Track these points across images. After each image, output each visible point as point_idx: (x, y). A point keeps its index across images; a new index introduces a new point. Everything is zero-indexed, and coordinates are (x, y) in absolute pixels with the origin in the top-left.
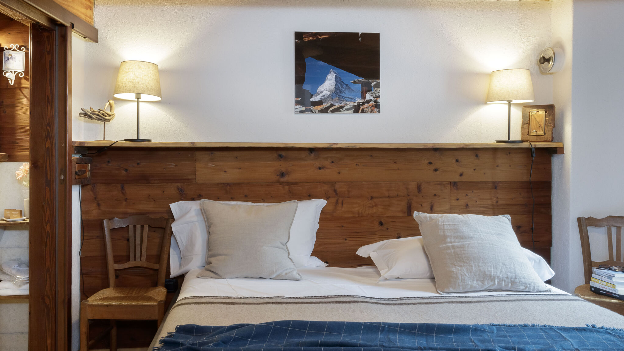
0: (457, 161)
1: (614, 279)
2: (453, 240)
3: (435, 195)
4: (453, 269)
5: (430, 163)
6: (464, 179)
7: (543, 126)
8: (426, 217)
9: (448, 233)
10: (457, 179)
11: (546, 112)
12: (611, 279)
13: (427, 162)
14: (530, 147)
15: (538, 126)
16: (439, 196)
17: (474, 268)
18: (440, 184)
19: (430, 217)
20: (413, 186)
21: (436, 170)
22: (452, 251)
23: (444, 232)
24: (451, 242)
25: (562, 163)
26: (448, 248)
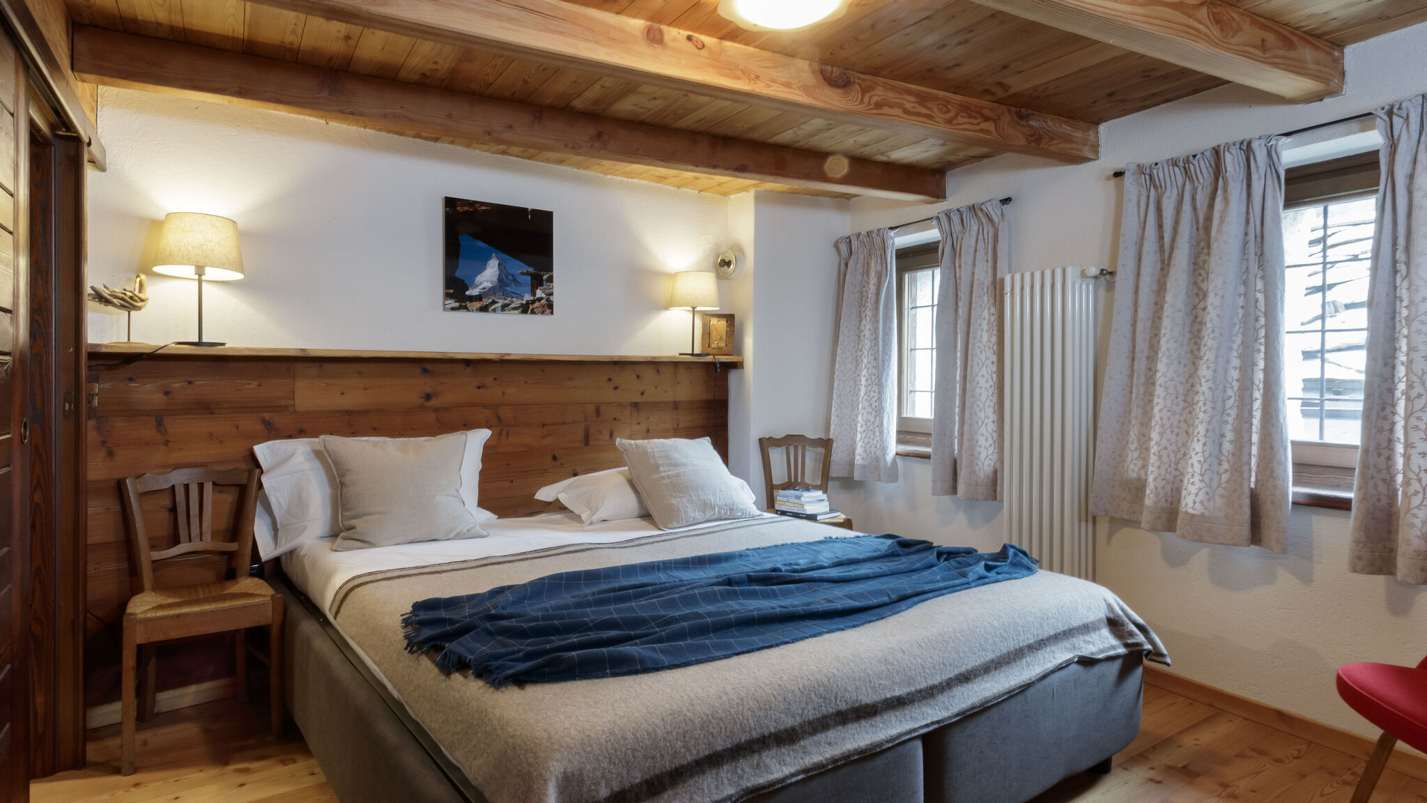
0: (638, 377)
1: (803, 499)
2: (666, 469)
3: (615, 419)
4: (673, 501)
5: (610, 380)
6: (645, 399)
7: (724, 337)
8: (631, 445)
9: (660, 462)
10: (638, 399)
11: (727, 322)
12: (800, 499)
13: (607, 378)
14: (714, 361)
15: (719, 337)
16: (619, 420)
17: (694, 498)
18: (621, 405)
19: (636, 444)
20: (591, 409)
21: (616, 388)
22: (668, 481)
23: (655, 460)
24: (665, 472)
25: (741, 380)
26: (663, 478)
